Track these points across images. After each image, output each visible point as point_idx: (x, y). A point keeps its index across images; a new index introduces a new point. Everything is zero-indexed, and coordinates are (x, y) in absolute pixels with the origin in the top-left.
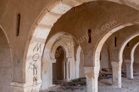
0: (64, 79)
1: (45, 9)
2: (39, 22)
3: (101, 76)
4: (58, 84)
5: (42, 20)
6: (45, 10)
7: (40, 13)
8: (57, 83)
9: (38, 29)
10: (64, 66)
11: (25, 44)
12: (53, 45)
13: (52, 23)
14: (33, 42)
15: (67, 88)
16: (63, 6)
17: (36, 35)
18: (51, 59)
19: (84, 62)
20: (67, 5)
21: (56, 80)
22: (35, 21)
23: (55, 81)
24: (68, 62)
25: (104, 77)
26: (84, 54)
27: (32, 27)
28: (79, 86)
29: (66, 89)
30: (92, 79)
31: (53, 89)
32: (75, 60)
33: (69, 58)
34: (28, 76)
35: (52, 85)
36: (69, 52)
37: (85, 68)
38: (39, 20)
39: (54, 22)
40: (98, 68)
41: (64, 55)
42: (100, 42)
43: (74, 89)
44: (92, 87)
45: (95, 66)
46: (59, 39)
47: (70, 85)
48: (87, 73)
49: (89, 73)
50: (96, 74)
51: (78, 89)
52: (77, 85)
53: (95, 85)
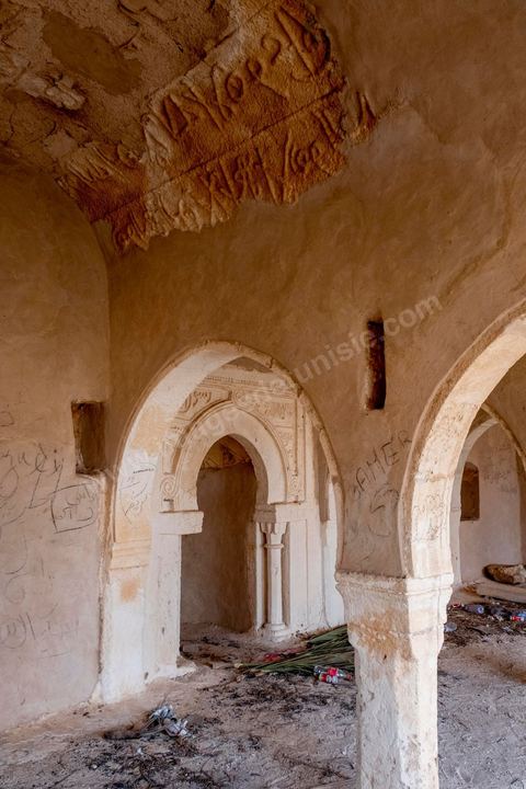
0: (258, 626)
3: (475, 613)
4: (213, 657)
8: (214, 649)
10: (259, 553)
12: (187, 430)
15: (260, 695)
18: (171, 511)
21: (214, 631)
23: (205, 640)
24: (280, 529)
25: (496, 621)
26: (342, 485)
28: (335, 680)
29: (251, 703)
32: (324, 517)
33: (284, 503)
35: (172, 670)
36: (285, 469)
40: (438, 583)
41: (257, 488)
42: (447, 401)
43: (299, 700)
44: (396, 729)
45: (413, 576)
46: (224, 398)
47: (280, 673)
48: (363, 621)
49: (373, 619)
50: (423, 632)
51: (329, 701)
52: (325, 676)
53: (415, 715)
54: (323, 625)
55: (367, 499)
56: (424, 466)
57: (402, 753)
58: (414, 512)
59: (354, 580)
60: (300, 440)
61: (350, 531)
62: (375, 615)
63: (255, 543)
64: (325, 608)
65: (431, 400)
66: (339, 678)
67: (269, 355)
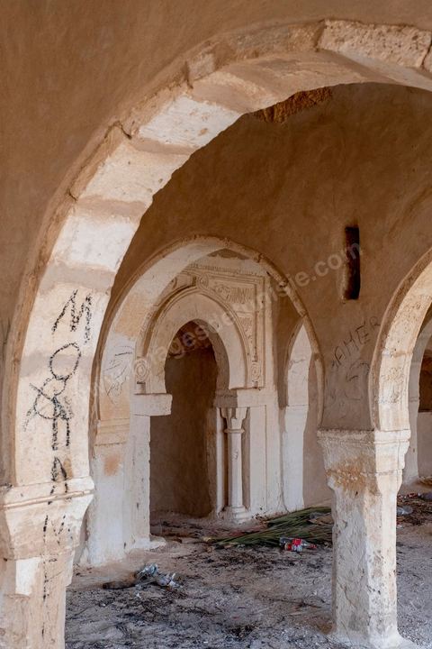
0: (218, 510)
1: (110, 124)
2: (85, 188)
4: (178, 535)
5: (96, 176)
6: (110, 128)
7: (87, 142)
8: (175, 530)
9: (78, 223)
10: (219, 438)
11: (14, 294)
12: (155, 317)
13: (144, 191)
14: (53, 287)
15: (234, 560)
16: (197, 111)
17: (66, 250)
18: (143, 394)
19: (324, 407)
20: (215, 108)
21: (172, 517)
22: (65, 183)
23: (166, 524)
24: (241, 414)
26: (322, 361)
27: (49, 210)
28: (299, 548)
29: (226, 565)
30: (367, 497)
31: (151, 561)
32: (283, 403)
33: (245, 388)
34: (26, 451)
35: (146, 543)
36: (245, 355)
37: (329, 440)
38: (81, 177)
39: (157, 188)
40: (398, 436)
41: (217, 373)
42: (408, 294)
43: (269, 563)
44: (365, 546)
45: (379, 429)
46: (189, 284)
47: (247, 545)
48: (339, 468)
49: (347, 465)
50: (386, 473)
51: (296, 563)
52: (290, 545)
53: (380, 536)
54: (281, 510)
55: (343, 371)
56: (390, 344)
57: (369, 565)
58: (381, 380)
59: (332, 435)
60: (260, 326)
61: (329, 398)
62: (350, 462)
63: (215, 428)
64: (283, 494)
65: (395, 293)
66: (303, 547)
67: (257, 251)
